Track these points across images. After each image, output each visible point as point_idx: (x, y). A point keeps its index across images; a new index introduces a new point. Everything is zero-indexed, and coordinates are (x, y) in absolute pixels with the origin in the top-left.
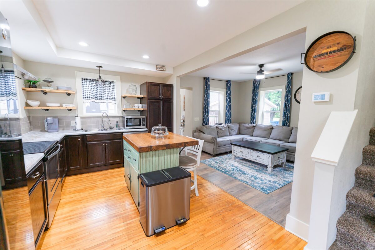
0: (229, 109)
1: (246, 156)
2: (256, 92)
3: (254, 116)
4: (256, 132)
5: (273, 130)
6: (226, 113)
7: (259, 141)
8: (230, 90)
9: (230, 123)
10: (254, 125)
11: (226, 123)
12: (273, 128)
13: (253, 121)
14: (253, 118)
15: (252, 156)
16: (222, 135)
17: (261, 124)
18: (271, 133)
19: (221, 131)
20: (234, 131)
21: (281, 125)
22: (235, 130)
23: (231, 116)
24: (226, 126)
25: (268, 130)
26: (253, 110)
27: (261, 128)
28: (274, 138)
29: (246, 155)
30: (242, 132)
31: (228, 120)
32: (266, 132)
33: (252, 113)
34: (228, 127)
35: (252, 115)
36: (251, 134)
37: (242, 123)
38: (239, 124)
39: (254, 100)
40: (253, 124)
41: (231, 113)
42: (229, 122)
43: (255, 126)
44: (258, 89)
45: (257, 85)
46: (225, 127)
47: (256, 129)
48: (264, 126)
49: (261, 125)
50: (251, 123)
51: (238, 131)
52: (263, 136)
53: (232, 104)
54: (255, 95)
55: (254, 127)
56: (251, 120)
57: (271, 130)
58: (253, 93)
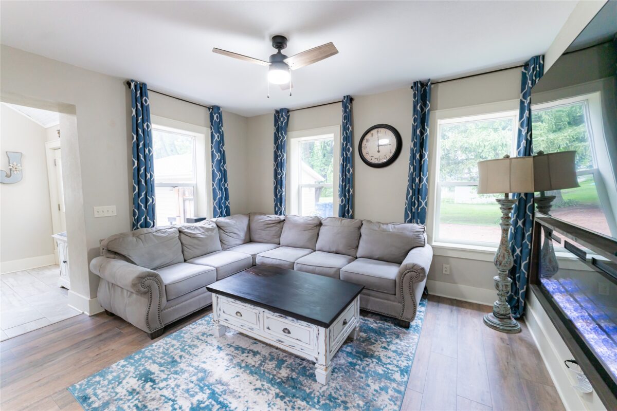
0: (220, 180)
1: (252, 329)
2: (282, 140)
3: (281, 195)
4: (288, 235)
5: (322, 228)
6: (214, 190)
7: (292, 260)
8: (220, 133)
9: (228, 214)
10: (282, 217)
11: (215, 217)
12: (320, 224)
13: (279, 209)
14: (279, 201)
15: (268, 328)
16: (198, 252)
17: (296, 214)
18: (318, 235)
19: (196, 241)
20: (235, 236)
21: (337, 216)
22: (238, 233)
23: (227, 199)
24: (210, 227)
25: (311, 229)
26: (279, 183)
27: (296, 225)
28: (324, 250)
29: (253, 326)
30: (256, 237)
31: (220, 207)
32: (307, 235)
33: (276, 188)
34: (217, 226)
35: (276, 195)
36: (277, 240)
37: (255, 214)
38: (249, 215)
39: (279, 159)
40: (281, 214)
41: (226, 189)
42: (224, 213)
43: (284, 220)
44: (285, 134)
45: (282, 122)
46: (208, 230)
47: (286, 226)
48: (302, 221)
49: (296, 218)
50: (276, 213)
51: (246, 236)
52: (301, 244)
53: (229, 167)
54: (280, 147)
55: (282, 223)
56: (276, 205)
57: (318, 227)
58: (275, 143)
